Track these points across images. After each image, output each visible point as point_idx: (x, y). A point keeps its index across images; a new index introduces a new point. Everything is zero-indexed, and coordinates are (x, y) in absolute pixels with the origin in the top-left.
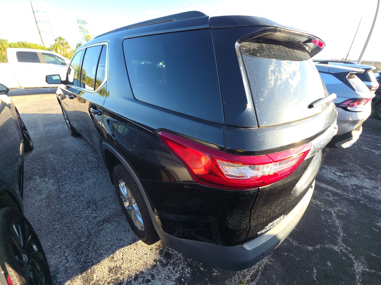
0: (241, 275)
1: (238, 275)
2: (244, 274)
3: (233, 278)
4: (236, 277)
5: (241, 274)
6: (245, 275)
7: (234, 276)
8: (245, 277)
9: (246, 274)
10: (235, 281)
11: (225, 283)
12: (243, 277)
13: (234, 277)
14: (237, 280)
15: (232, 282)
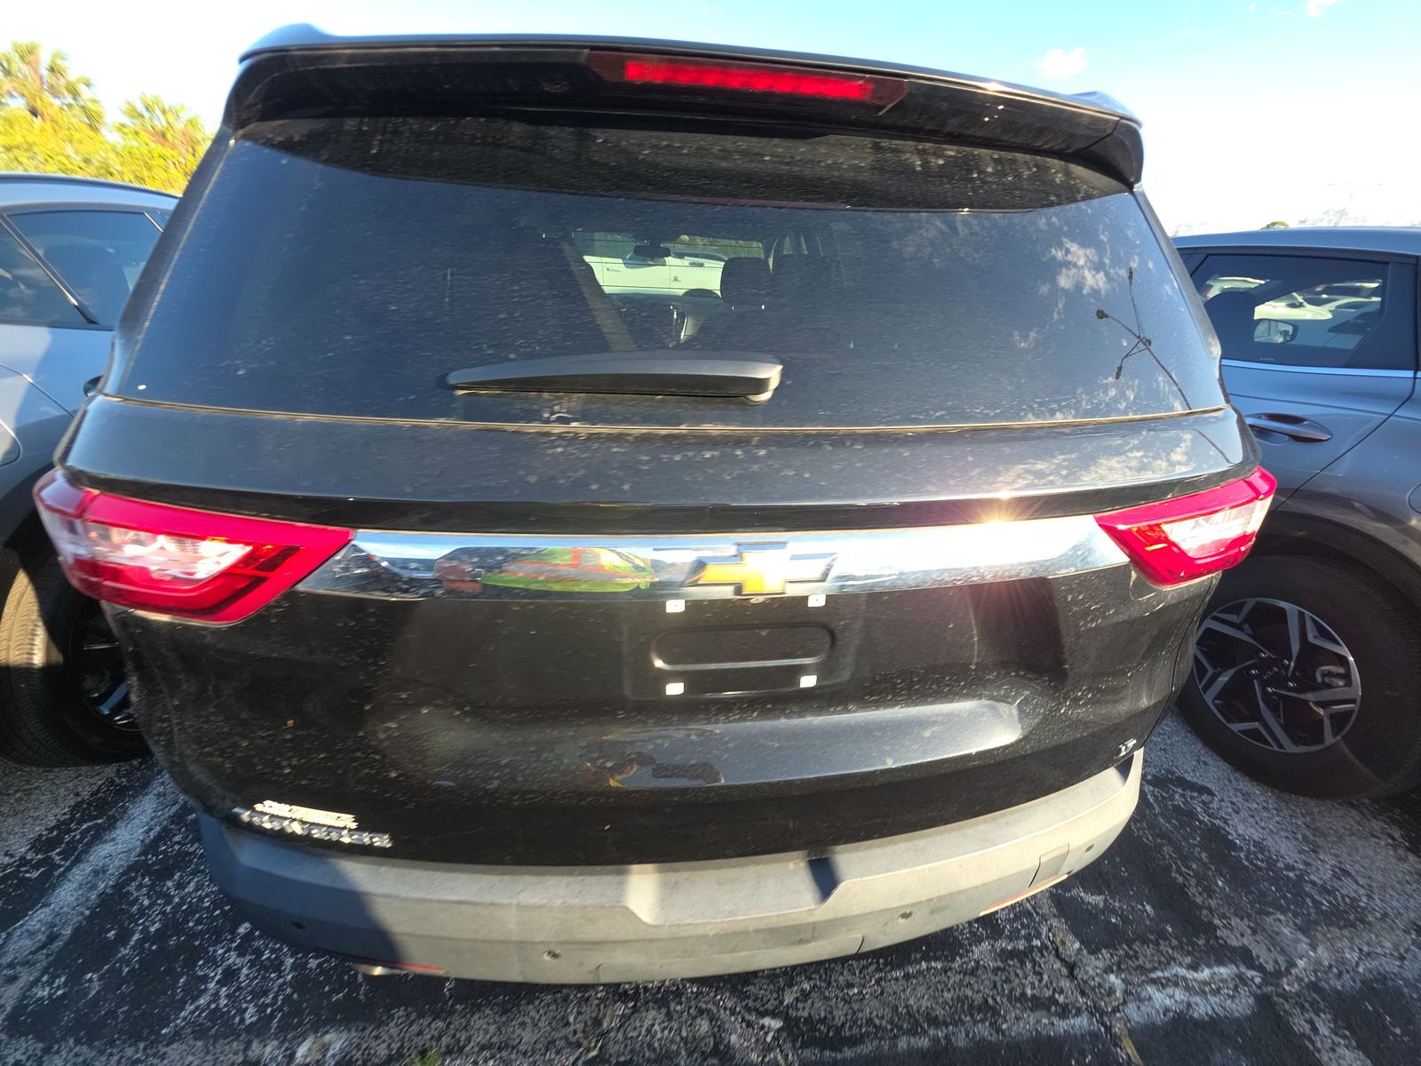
0: (454, 1036)
1: (448, 1027)
2: (462, 1044)
3: (425, 1022)
4: (433, 1026)
5: (458, 1035)
6: (461, 1050)
7: (434, 1020)
8: (454, 1056)
9: (467, 1049)
10: (420, 1033)
11: (393, 1012)
12: (448, 1047)
13: (430, 1019)
14: (429, 1037)
15: (411, 1025)
